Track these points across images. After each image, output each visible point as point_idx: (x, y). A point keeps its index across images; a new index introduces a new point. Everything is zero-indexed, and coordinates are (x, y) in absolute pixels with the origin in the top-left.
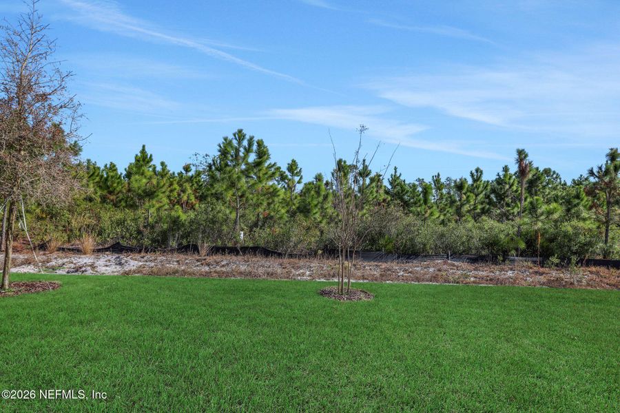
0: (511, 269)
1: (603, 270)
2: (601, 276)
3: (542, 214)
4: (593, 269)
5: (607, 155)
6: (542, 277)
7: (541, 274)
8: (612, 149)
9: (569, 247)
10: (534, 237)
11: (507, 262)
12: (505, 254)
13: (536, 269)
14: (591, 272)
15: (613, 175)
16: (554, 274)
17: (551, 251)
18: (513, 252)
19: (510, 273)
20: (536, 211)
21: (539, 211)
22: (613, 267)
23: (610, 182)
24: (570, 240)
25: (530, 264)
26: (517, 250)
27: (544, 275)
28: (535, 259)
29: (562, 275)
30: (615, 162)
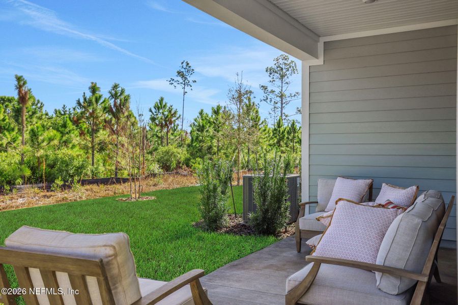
0: (21, 197)
1: (95, 187)
2: (95, 192)
3: (43, 141)
4: (88, 187)
5: (90, 88)
6: (50, 199)
7: (48, 197)
8: (92, 83)
9: (67, 171)
10: (36, 165)
11: (14, 191)
12: (11, 183)
13: (42, 194)
14: (87, 190)
15: (95, 105)
16: (59, 195)
17: (52, 176)
18: (19, 181)
19: (20, 201)
20: (37, 139)
21: (41, 138)
22: (101, 183)
23: (93, 112)
24: (67, 165)
25: (36, 190)
26: (23, 177)
27: (52, 197)
28: (41, 185)
29: (66, 195)
30: (96, 95)
